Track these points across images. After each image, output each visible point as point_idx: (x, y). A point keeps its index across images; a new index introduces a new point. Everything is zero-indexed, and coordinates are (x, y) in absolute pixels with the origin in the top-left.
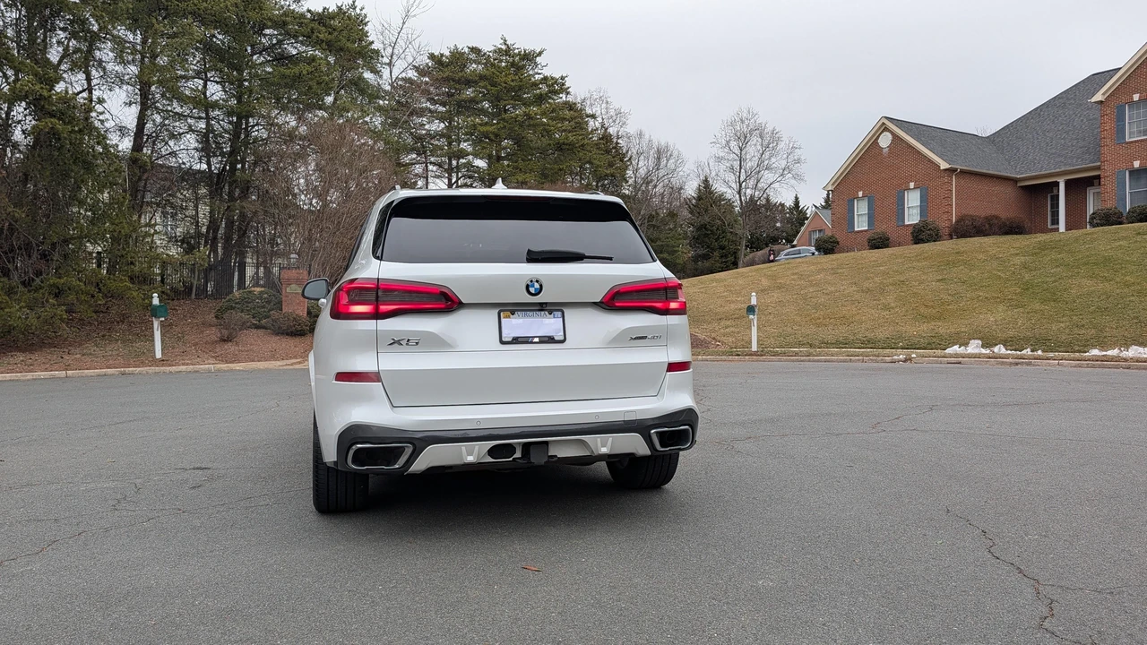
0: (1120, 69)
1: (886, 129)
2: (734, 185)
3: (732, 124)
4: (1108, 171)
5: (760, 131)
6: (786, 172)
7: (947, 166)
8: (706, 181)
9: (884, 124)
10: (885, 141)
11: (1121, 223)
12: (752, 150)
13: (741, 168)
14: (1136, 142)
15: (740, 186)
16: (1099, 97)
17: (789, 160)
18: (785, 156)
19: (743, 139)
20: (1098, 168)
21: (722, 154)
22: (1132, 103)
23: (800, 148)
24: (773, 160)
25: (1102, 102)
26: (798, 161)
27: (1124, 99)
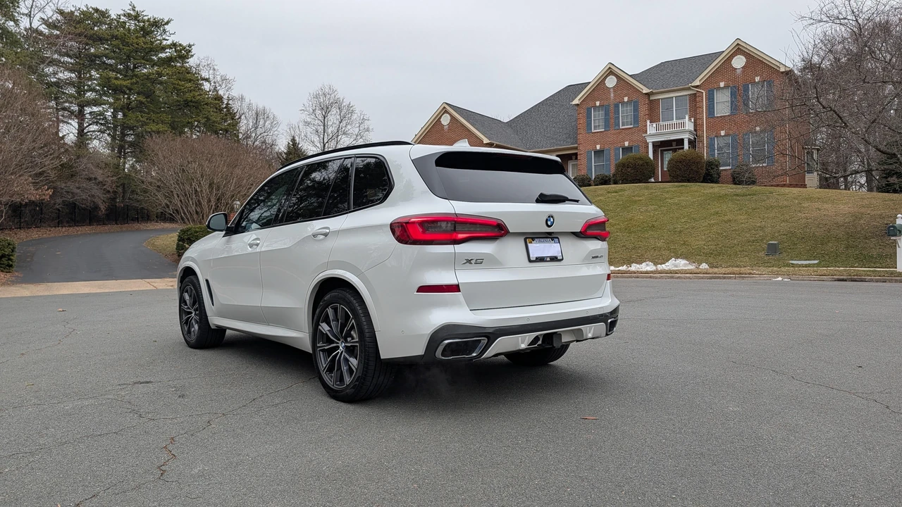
0: (590, 83)
1: (446, 112)
2: (318, 145)
3: (317, 97)
4: (582, 151)
5: (338, 103)
6: (358, 138)
7: (488, 141)
8: (293, 140)
9: (444, 107)
10: (445, 120)
11: (590, 185)
12: (333, 118)
13: (324, 132)
14: (598, 132)
15: (324, 145)
16: (576, 101)
17: (361, 128)
18: (358, 125)
19: (326, 110)
20: (576, 148)
21: (309, 120)
22: (595, 107)
23: (368, 120)
24: (349, 127)
25: (578, 105)
26: (368, 130)
27: (591, 104)
